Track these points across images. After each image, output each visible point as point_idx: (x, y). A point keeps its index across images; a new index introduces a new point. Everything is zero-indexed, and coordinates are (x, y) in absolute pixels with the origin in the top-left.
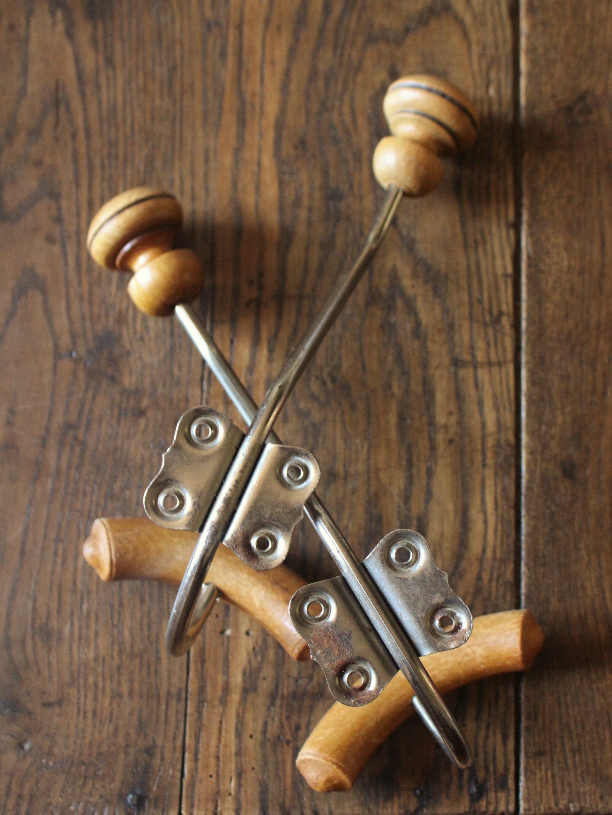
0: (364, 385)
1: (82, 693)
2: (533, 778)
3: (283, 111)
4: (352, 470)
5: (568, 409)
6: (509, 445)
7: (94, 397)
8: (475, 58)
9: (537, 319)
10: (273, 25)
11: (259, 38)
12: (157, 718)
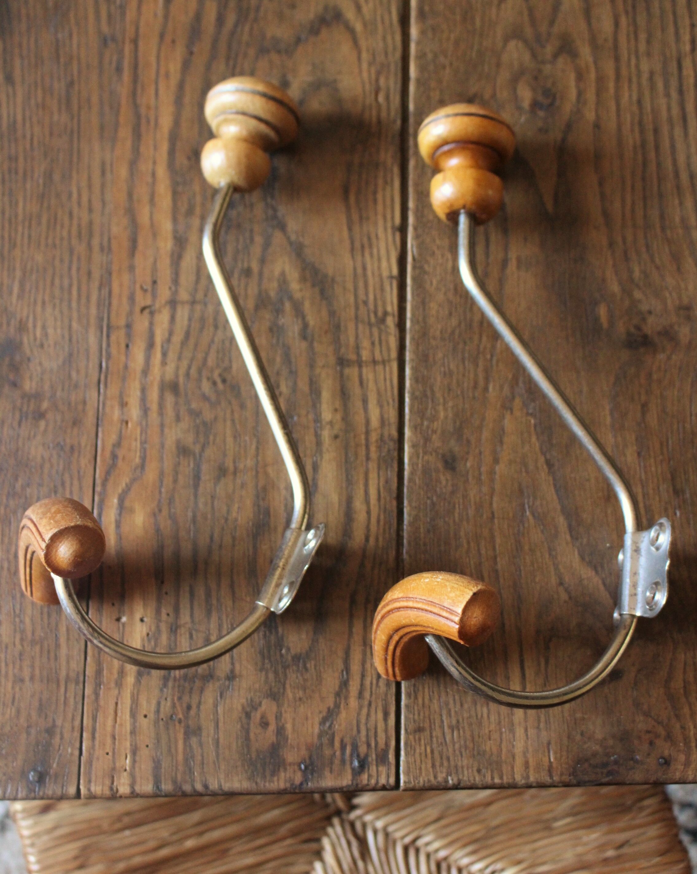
2: (413, 752)
3: (177, 123)
4: (241, 466)
5: (450, 404)
6: (391, 439)
8: (365, 66)
9: (421, 319)
10: (168, 38)
11: (154, 52)
12: (57, 700)
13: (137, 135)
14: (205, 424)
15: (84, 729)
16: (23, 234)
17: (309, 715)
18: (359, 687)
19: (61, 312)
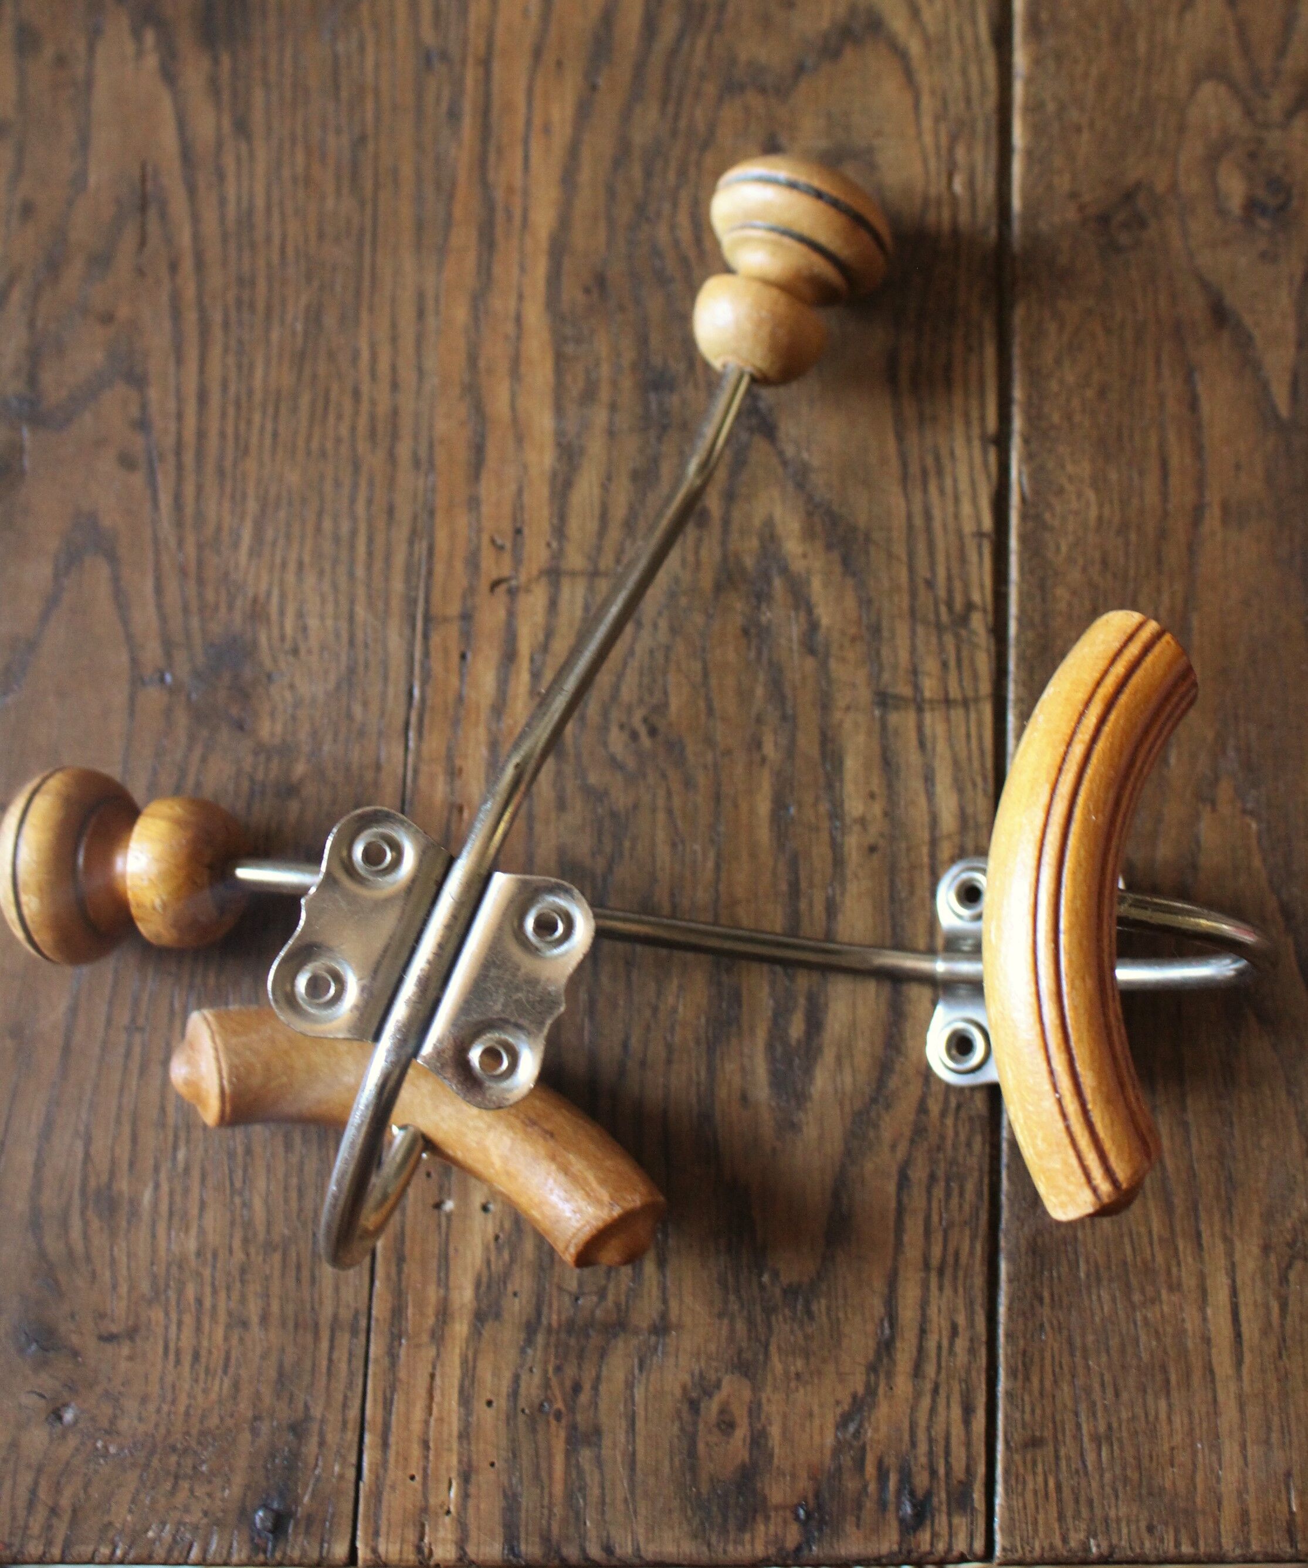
0: (709, 741)
1: (174, 1316)
2: (1020, 1487)
3: (564, 223)
4: (685, 901)
7: (204, 760)
8: (927, 123)
9: (1037, 619)
10: (549, 58)
11: (522, 83)
12: (314, 1365)
13: (487, 241)
14: (614, 815)
15: (367, 1426)
16: (262, 428)
17: (816, 1409)
18: (915, 1353)
19: (335, 587)
